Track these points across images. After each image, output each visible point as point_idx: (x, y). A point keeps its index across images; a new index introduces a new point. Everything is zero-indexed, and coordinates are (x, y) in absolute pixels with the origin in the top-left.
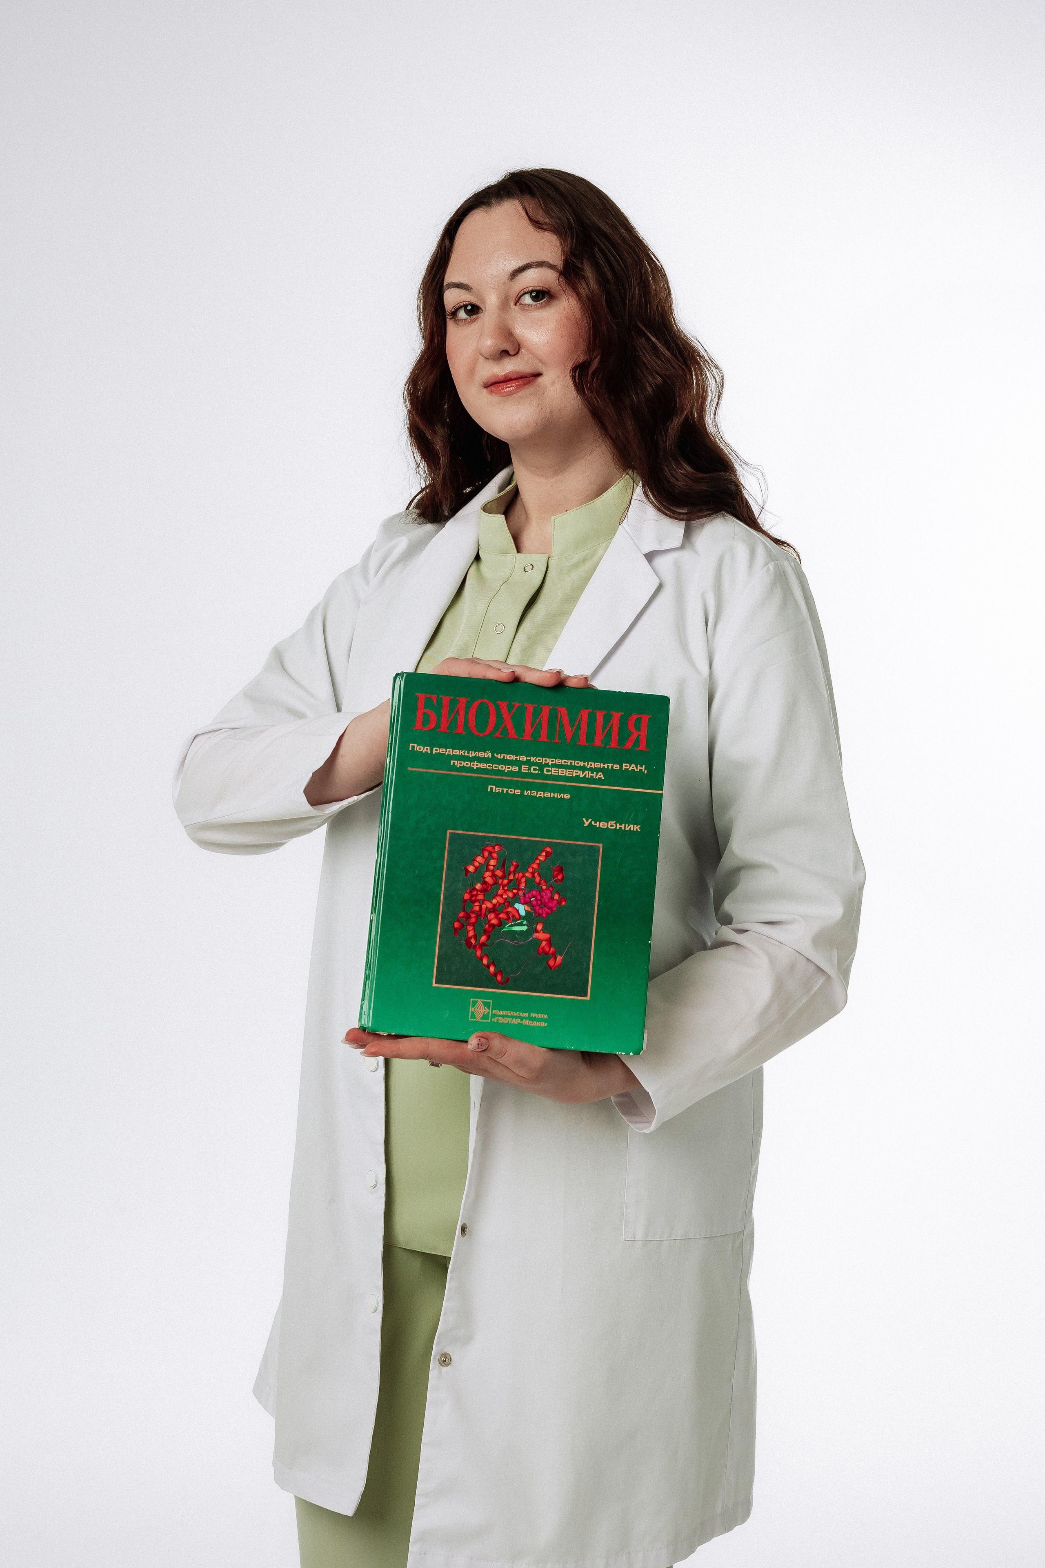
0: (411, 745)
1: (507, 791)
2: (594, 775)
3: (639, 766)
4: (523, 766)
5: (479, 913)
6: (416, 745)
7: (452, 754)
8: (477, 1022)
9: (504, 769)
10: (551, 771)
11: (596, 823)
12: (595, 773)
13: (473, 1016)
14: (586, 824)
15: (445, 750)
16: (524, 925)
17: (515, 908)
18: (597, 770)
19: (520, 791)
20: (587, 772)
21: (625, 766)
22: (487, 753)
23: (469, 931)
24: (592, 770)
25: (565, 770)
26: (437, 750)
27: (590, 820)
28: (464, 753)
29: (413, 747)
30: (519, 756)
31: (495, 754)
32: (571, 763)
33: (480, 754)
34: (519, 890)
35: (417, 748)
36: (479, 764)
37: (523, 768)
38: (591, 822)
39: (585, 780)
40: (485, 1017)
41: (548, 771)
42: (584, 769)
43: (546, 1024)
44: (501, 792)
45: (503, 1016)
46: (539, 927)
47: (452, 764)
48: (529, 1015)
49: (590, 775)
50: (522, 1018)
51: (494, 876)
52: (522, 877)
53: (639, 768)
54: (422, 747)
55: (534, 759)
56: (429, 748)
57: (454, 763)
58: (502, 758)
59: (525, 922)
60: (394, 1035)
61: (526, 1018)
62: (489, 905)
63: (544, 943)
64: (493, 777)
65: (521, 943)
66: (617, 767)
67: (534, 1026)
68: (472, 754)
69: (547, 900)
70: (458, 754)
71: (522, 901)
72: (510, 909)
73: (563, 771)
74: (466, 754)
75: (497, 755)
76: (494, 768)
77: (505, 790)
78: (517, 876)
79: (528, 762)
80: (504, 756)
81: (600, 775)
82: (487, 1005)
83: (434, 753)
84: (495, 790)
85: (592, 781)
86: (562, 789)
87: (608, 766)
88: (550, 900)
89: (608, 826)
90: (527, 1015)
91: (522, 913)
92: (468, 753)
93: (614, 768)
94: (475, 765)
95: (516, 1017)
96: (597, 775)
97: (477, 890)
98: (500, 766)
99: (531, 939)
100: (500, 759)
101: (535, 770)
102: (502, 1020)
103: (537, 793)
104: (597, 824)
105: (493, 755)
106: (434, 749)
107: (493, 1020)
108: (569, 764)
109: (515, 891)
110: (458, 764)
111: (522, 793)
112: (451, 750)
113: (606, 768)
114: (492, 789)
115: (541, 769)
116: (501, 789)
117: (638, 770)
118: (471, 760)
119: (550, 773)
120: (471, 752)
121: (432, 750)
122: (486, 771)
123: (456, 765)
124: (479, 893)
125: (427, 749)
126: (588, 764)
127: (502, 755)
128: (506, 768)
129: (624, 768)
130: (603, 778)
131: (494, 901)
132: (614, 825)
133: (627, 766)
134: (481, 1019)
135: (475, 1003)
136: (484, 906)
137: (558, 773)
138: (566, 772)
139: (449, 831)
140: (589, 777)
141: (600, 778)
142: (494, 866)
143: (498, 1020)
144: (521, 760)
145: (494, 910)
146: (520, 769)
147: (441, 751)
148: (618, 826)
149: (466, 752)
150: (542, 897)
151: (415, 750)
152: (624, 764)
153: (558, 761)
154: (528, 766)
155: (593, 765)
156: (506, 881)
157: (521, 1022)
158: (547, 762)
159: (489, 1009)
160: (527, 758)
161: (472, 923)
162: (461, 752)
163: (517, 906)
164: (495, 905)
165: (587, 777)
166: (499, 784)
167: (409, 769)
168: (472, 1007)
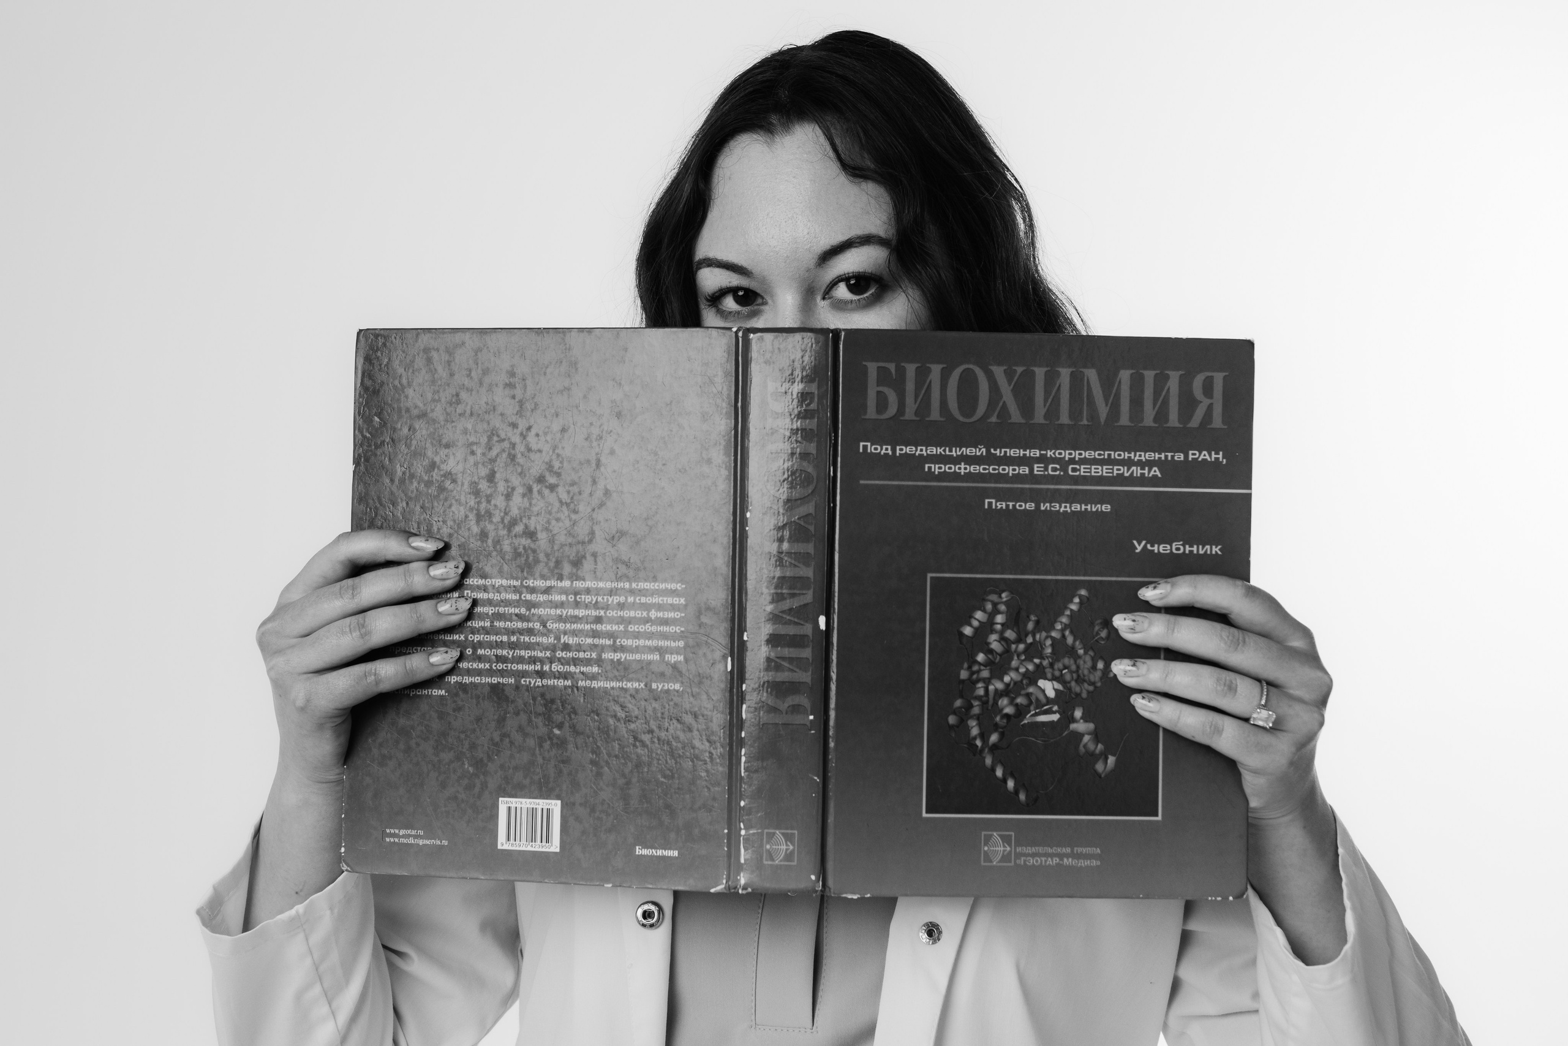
0: (862, 444)
1: (1014, 506)
2: (1146, 471)
3: (1213, 453)
4: (1036, 466)
5: (984, 699)
6: (869, 444)
7: (925, 455)
8: (994, 866)
9: (1007, 472)
10: (1079, 470)
11: (1152, 546)
12: (1147, 468)
13: (988, 859)
14: (1139, 549)
15: (914, 449)
16: (1054, 713)
17: (1040, 688)
18: (1150, 464)
19: (1033, 505)
20: (1134, 468)
21: (1193, 454)
22: (980, 449)
23: (972, 728)
24: (1142, 464)
25: (1100, 467)
26: (901, 450)
27: (1144, 543)
28: (944, 451)
29: (865, 447)
30: (1028, 451)
31: (992, 451)
32: (1109, 455)
33: (968, 451)
34: (1042, 658)
35: (871, 449)
36: (968, 467)
37: (1036, 469)
38: (1145, 546)
39: (1132, 480)
40: (1006, 858)
41: (1074, 470)
42: (1129, 463)
43: (1099, 863)
44: (1004, 508)
45: (1033, 855)
46: (1078, 713)
47: (926, 470)
48: (1072, 851)
49: (1140, 471)
50: (1061, 856)
51: (1003, 639)
52: (1047, 637)
53: (1214, 456)
54: (879, 447)
55: (1051, 453)
56: (889, 447)
57: (930, 468)
58: (1002, 454)
59: (1055, 708)
60: (870, 897)
61: (1067, 856)
62: (1000, 686)
63: (1086, 738)
64: (993, 485)
65: (1052, 741)
66: (1179, 457)
67: (1081, 867)
68: (956, 452)
69: (1086, 672)
70: (935, 453)
71: (1049, 675)
72: (1031, 690)
73: (1098, 469)
74: (947, 453)
75: (995, 450)
76: (991, 471)
77: (1011, 504)
78: (1038, 637)
79: (1042, 459)
80: (1006, 452)
81: (1156, 471)
82: (1006, 840)
83: (898, 454)
84: (996, 506)
85: (1142, 481)
86: (1102, 498)
87: (1166, 457)
88: (1091, 671)
89: (1171, 549)
90: (1068, 850)
91: (1051, 694)
92: (951, 451)
93: (1176, 458)
94: (962, 469)
95: (1052, 856)
96: (1149, 472)
97: (980, 664)
98: (1001, 467)
99: (1066, 733)
100: (1000, 456)
101: (1054, 469)
102: (1031, 861)
103: (1060, 507)
104: (1156, 548)
105: (988, 451)
106: (898, 448)
107: (1018, 862)
108: (1106, 457)
109: (1037, 661)
110: (936, 469)
111: (1038, 507)
112: (924, 448)
113: (1163, 458)
114: (990, 504)
115: (1064, 468)
116: (1004, 503)
117: (1213, 460)
118: (956, 461)
119: (1078, 473)
120: (954, 449)
121: (894, 450)
122: (981, 477)
123: (933, 470)
124: (982, 668)
125: (887, 449)
126: (1135, 456)
127: (1003, 450)
128: (1010, 470)
129: (1191, 457)
130: (1160, 476)
131: (1007, 679)
132: (1182, 548)
133: (1194, 454)
134: (998, 862)
135: (988, 839)
136: (991, 688)
137: (1090, 472)
138: (1102, 470)
139: (929, 575)
140: (1139, 475)
141: (1155, 476)
142: (1002, 625)
143: (1025, 861)
144: (1032, 455)
145: (1009, 691)
146: (1031, 470)
147: (908, 450)
148: (1188, 548)
149: (947, 449)
150: (1078, 667)
151: (869, 451)
152: (1191, 452)
153: (1086, 454)
154: (1042, 465)
155: (1143, 456)
156: (1021, 647)
157: (1061, 862)
158: (1073, 456)
159: (1010, 846)
160: (1042, 452)
161: (975, 715)
162: (940, 450)
163: (1042, 683)
164: (1007, 685)
165: (1135, 475)
166: (1000, 495)
167: (862, 482)
168: (985, 845)
